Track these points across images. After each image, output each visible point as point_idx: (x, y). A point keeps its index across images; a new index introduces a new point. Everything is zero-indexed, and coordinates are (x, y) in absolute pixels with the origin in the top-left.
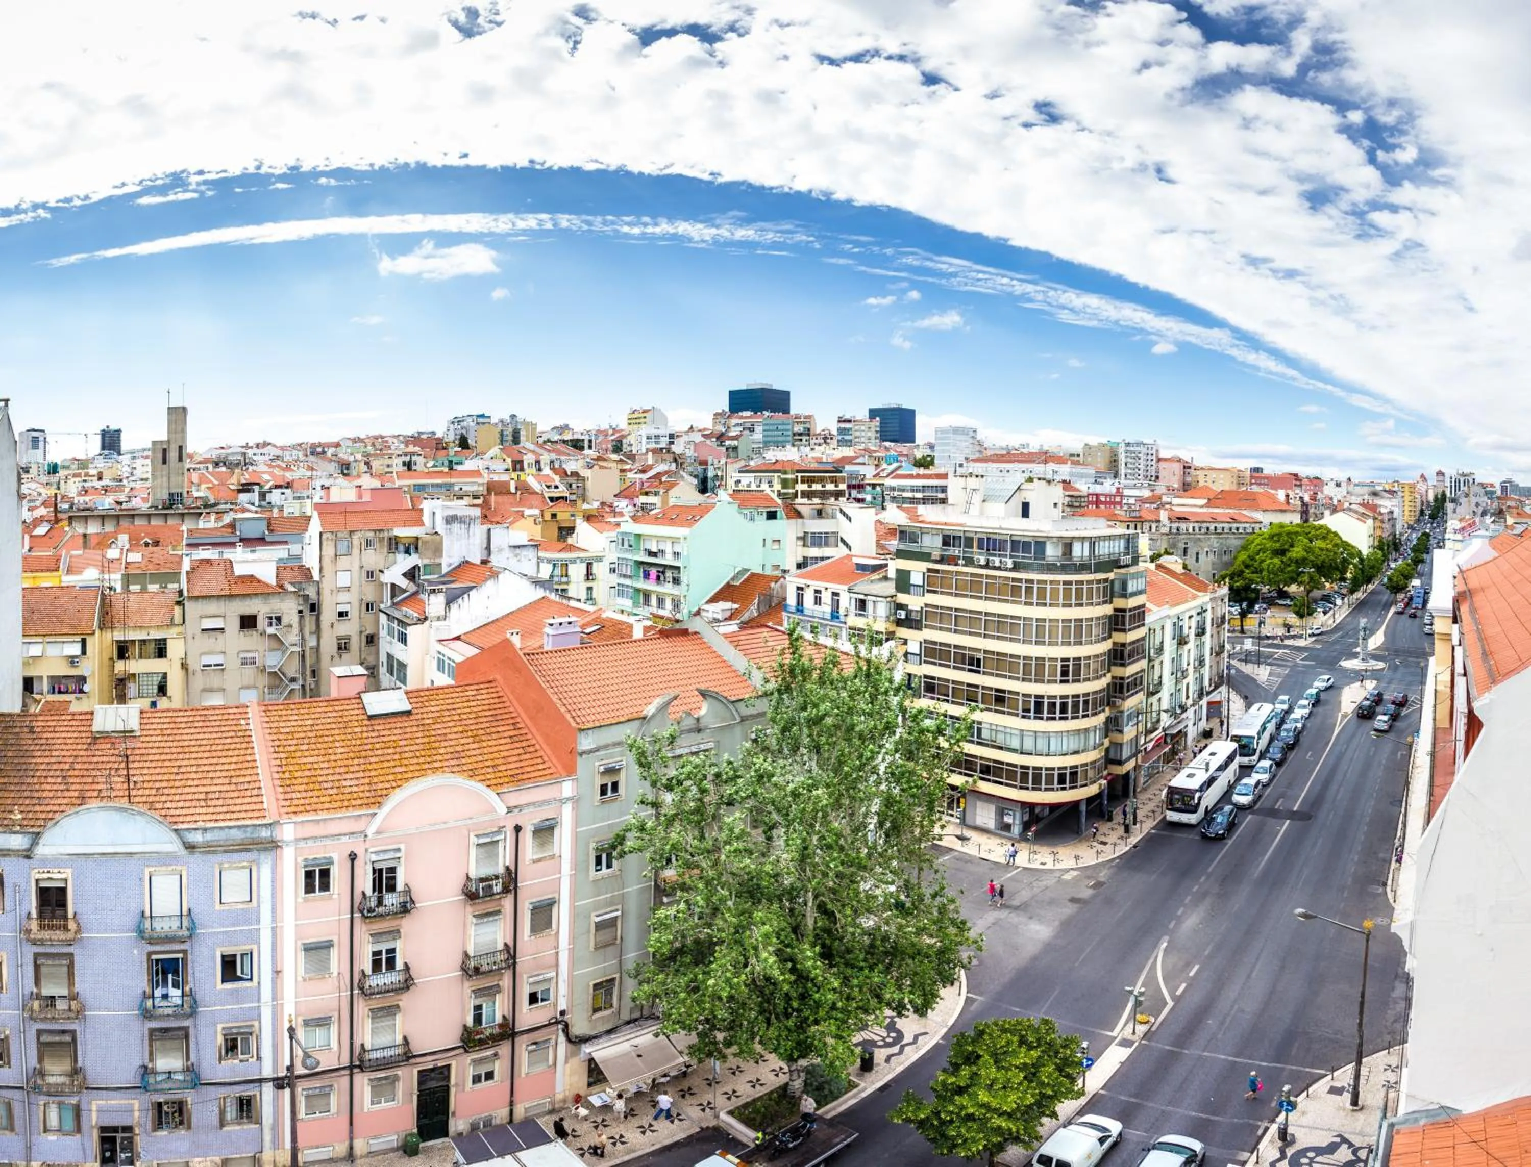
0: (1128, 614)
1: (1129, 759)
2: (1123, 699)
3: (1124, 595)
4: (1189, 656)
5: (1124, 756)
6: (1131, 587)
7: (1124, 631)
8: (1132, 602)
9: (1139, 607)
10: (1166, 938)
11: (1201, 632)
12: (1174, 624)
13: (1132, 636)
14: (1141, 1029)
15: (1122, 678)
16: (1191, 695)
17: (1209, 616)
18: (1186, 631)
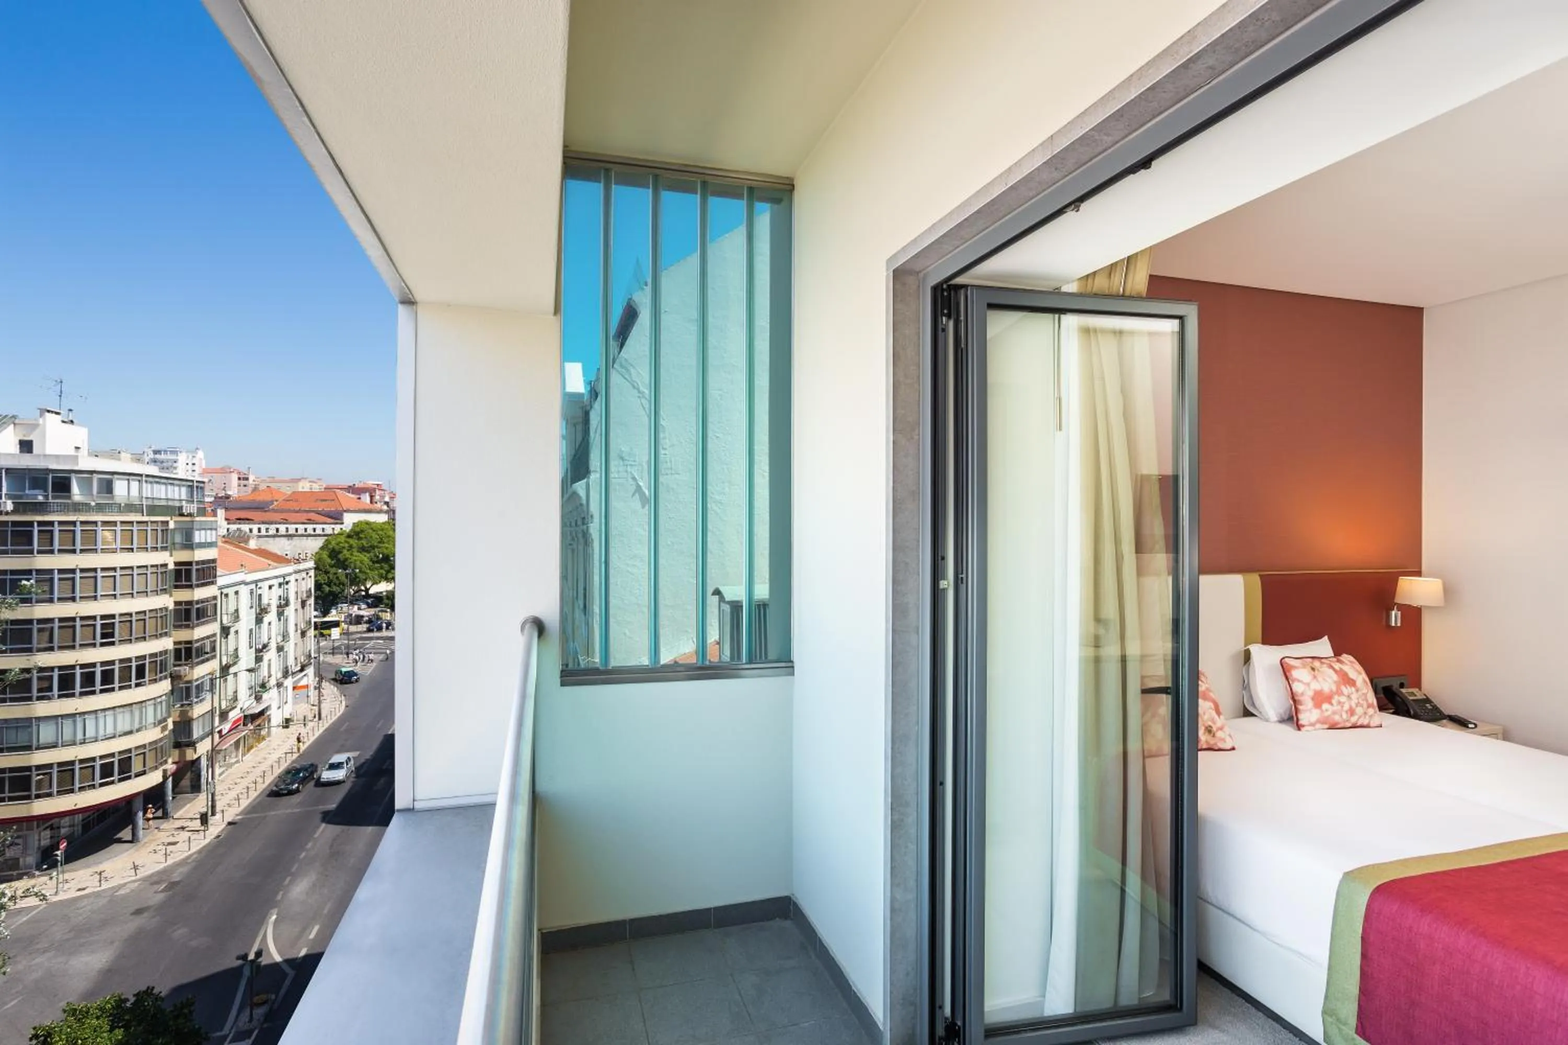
0: (195, 567)
1: (202, 738)
2: (192, 668)
3: (189, 545)
4: (269, 630)
5: (196, 735)
6: (199, 537)
7: (190, 587)
8: (200, 555)
9: (209, 561)
10: (275, 911)
11: (284, 604)
12: (252, 593)
13: (200, 594)
14: (259, 1012)
15: (190, 642)
16: (273, 673)
17: (292, 587)
18: (265, 601)
